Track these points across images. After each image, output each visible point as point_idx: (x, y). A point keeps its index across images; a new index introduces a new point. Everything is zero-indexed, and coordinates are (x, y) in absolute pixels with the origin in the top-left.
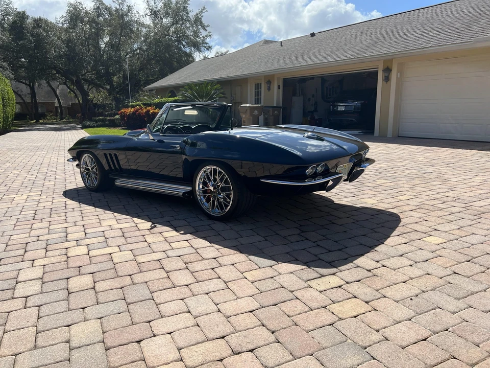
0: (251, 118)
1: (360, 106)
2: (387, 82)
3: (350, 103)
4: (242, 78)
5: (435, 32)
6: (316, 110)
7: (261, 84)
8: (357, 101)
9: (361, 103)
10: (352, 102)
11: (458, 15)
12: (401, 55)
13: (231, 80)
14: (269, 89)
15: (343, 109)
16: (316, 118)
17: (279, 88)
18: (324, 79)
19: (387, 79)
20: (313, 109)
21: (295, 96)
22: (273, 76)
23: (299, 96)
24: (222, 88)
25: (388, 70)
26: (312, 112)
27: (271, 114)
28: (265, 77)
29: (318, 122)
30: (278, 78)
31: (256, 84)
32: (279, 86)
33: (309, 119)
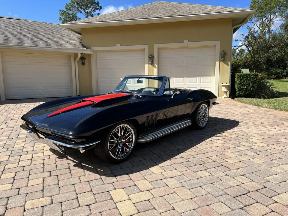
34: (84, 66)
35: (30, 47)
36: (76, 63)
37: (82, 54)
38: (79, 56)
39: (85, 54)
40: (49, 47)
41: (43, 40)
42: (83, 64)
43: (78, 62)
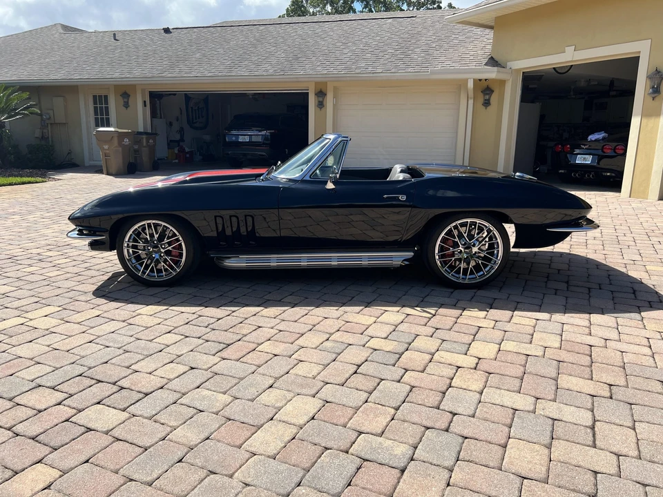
0: (121, 148)
1: (269, 137)
2: (321, 108)
3: (256, 133)
4: (58, 84)
5: (369, 55)
6: (182, 140)
7: (106, 97)
8: (266, 130)
9: (270, 133)
10: (260, 131)
11: (378, 38)
12: (348, 79)
13: (39, 86)
14: (126, 105)
15: (247, 139)
16: (187, 150)
17: (145, 106)
18: (188, 97)
19: (321, 105)
20: (178, 137)
21: (156, 118)
22: (133, 87)
23: (161, 118)
24: (29, 98)
25: (321, 94)
26: (178, 142)
27: (145, 144)
28: (116, 86)
29: (188, 156)
30: (143, 91)
31: (95, 97)
32: (145, 102)
33: (176, 152)
34: (488, 108)
35: (372, 75)
36: (471, 102)
37: (480, 80)
38: (471, 84)
39: (486, 80)
40: (409, 70)
41: (412, 55)
42: (487, 103)
43: (475, 99)
